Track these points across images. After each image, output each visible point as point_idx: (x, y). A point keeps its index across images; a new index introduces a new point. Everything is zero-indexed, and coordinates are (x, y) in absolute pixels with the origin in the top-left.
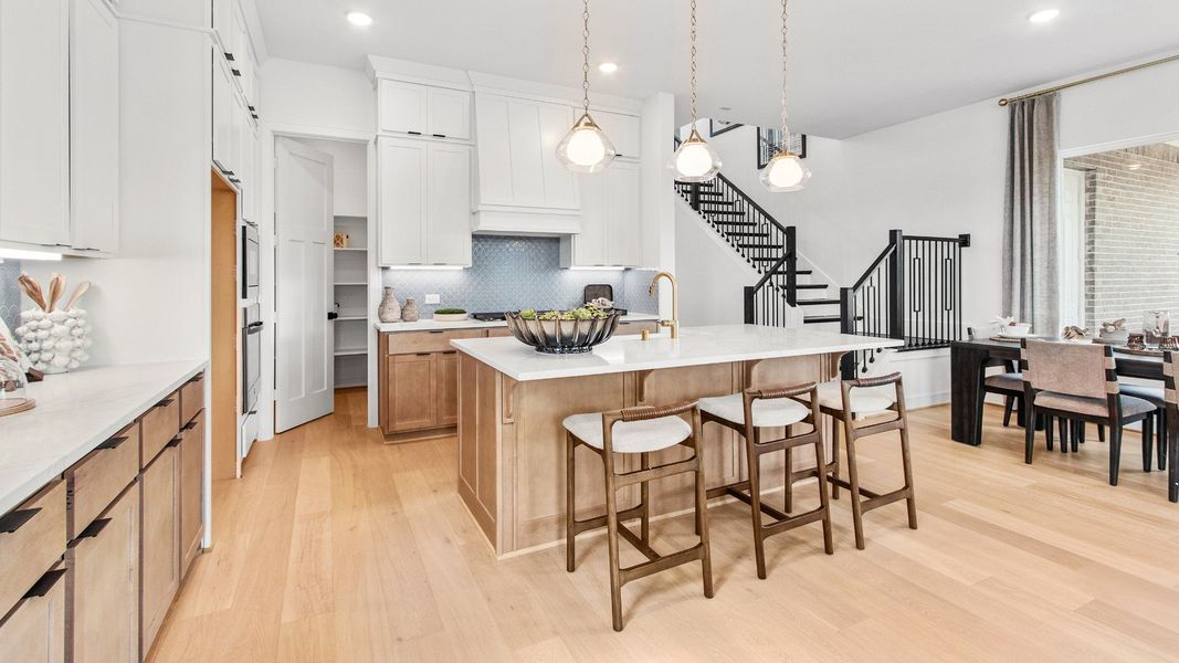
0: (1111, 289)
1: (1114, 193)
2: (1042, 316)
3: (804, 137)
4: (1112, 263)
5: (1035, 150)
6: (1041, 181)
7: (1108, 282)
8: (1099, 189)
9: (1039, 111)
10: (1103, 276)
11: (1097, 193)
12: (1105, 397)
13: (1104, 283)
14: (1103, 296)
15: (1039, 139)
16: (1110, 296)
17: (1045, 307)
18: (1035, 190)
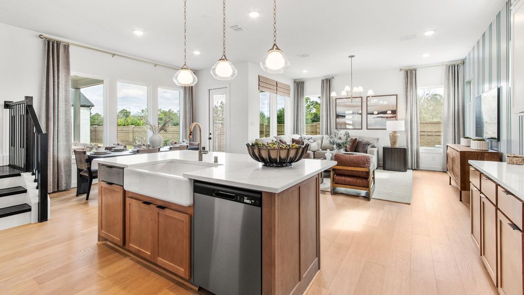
9: (61, 50)
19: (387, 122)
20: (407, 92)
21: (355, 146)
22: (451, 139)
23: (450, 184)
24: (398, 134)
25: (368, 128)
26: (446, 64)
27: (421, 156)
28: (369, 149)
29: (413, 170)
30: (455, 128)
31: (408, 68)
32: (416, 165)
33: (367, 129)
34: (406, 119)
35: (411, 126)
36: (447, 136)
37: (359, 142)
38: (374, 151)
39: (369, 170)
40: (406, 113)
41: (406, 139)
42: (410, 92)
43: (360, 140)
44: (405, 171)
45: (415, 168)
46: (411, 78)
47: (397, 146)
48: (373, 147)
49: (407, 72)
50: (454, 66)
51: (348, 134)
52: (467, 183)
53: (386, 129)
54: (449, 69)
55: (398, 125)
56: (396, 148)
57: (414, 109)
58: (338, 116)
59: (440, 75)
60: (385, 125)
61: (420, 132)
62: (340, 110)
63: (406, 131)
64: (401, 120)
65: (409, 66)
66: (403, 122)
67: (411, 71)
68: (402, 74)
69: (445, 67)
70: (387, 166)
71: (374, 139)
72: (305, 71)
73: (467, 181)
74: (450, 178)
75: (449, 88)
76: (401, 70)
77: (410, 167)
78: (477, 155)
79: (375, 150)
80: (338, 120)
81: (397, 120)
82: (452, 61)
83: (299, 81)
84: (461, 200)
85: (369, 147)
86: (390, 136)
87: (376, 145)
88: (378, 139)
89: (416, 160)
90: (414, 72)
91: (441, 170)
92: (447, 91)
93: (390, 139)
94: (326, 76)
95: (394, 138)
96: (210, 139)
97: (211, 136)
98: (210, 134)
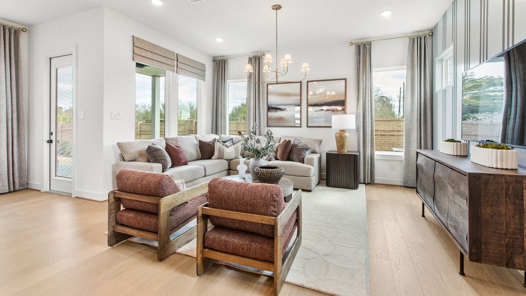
19: (333, 116)
20: (358, 75)
21: (288, 151)
22: (416, 141)
23: (423, 216)
24: (346, 134)
25: (309, 125)
26: (410, 35)
27: (377, 164)
28: (308, 155)
29: (366, 184)
30: (420, 125)
31: (360, 41)
32: (369, 178)
33: (308, 127)
34: (357, 113)
35: (364, 122)
36: (410, 136)
37: (294, 146)
38: (313, 159)
39: (276, 223)
40: (358, 104)
41: (357, 141)
42: (363, 75)
43: (296, 143)
44: (356, 187)
45: (369, 181)
46: (365, 56)
47: (346, 151)
48: (314, 152)
49: (359, 46)
50: (420, 38)
51: (271, 133)
52: (483, 246)
53: (331, 127)
54: (413, 43)
55: (347, 121)
56: (344, 155)
57: (368, 99)
58: (270, 108)
59: (401, 50)
60: (331, 122)
61: (376, 131)
62: (274, 100)
63: (358, 130)
64: (350, 113)
65: (362, 39)
66: (354, 116)
67: (365, 45)
68: (353, 49)
69: (408, 39)
70: (332, 179)
71: (316, 140)
72: (219, 40)
73: (483, 240)
74: (423, 204)
75: (413, 69)
76: (351, 43)
77: (362, 181)
78: (506, 182)
79: (316, 157)
80: (270, 114)
81: (346, 114)
82: (417, 32)
83: (220, 58)
84: (462, 273)
85: (307, 153)
86: (336, 136)
87: (317, 150)
88: (320, 142)
89: (369, 170)
90: (368, 47)
91: (402, 185)
92: (410, 73)
93: (337, 141)
94: (254, 52)
95: (341, 140)
96: (50, 142)
97: (53, 138)
98: (51, 134)
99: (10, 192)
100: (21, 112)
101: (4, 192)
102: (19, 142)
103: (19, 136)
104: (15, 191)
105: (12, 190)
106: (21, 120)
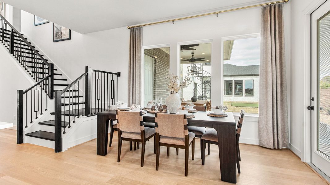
0: (159, 91)
1: (160, 66)
2: (137, 100)
3: (70, 31)
4: (160, 84)
5: (136, 45)
6: (138, 56)
7: (159, 90)
8: (157, 64)
9: (138, 32)
10: (157, 88)
11: (156, 65)
12: (140, 132)
13: (158, 90)
14: (157, 93)
15: (137, 41)
16: (159, 93)
17: (138, 97)
18: (136, 58)
96: (311, 108)
97: (314, 104)
98: (312, 99)
99: (274, 149)
100: (284, 77)
101: (270, 148)
102: (282, 105)
103: (282, 100)
104: (278, 149)
105: (277, 148)
106: (284, 85)
